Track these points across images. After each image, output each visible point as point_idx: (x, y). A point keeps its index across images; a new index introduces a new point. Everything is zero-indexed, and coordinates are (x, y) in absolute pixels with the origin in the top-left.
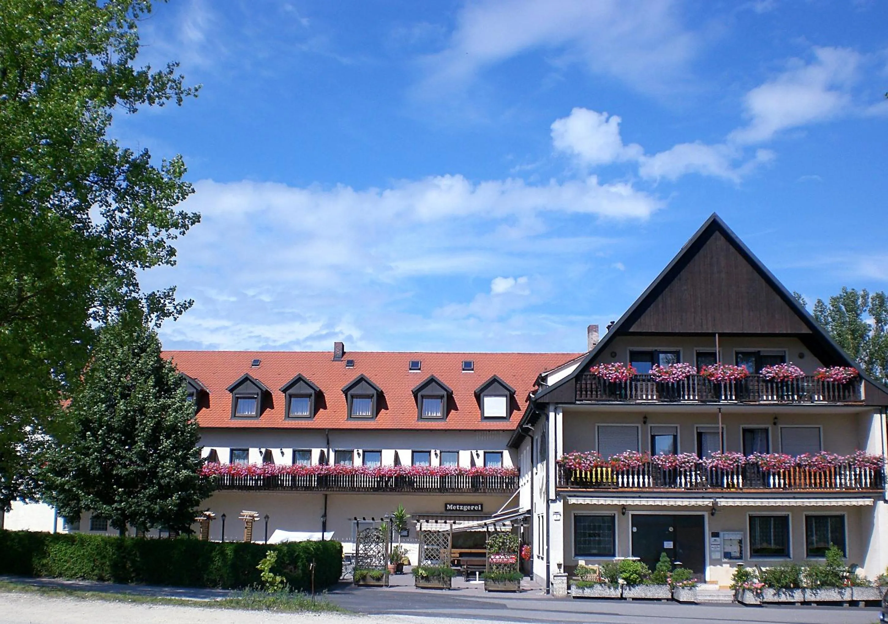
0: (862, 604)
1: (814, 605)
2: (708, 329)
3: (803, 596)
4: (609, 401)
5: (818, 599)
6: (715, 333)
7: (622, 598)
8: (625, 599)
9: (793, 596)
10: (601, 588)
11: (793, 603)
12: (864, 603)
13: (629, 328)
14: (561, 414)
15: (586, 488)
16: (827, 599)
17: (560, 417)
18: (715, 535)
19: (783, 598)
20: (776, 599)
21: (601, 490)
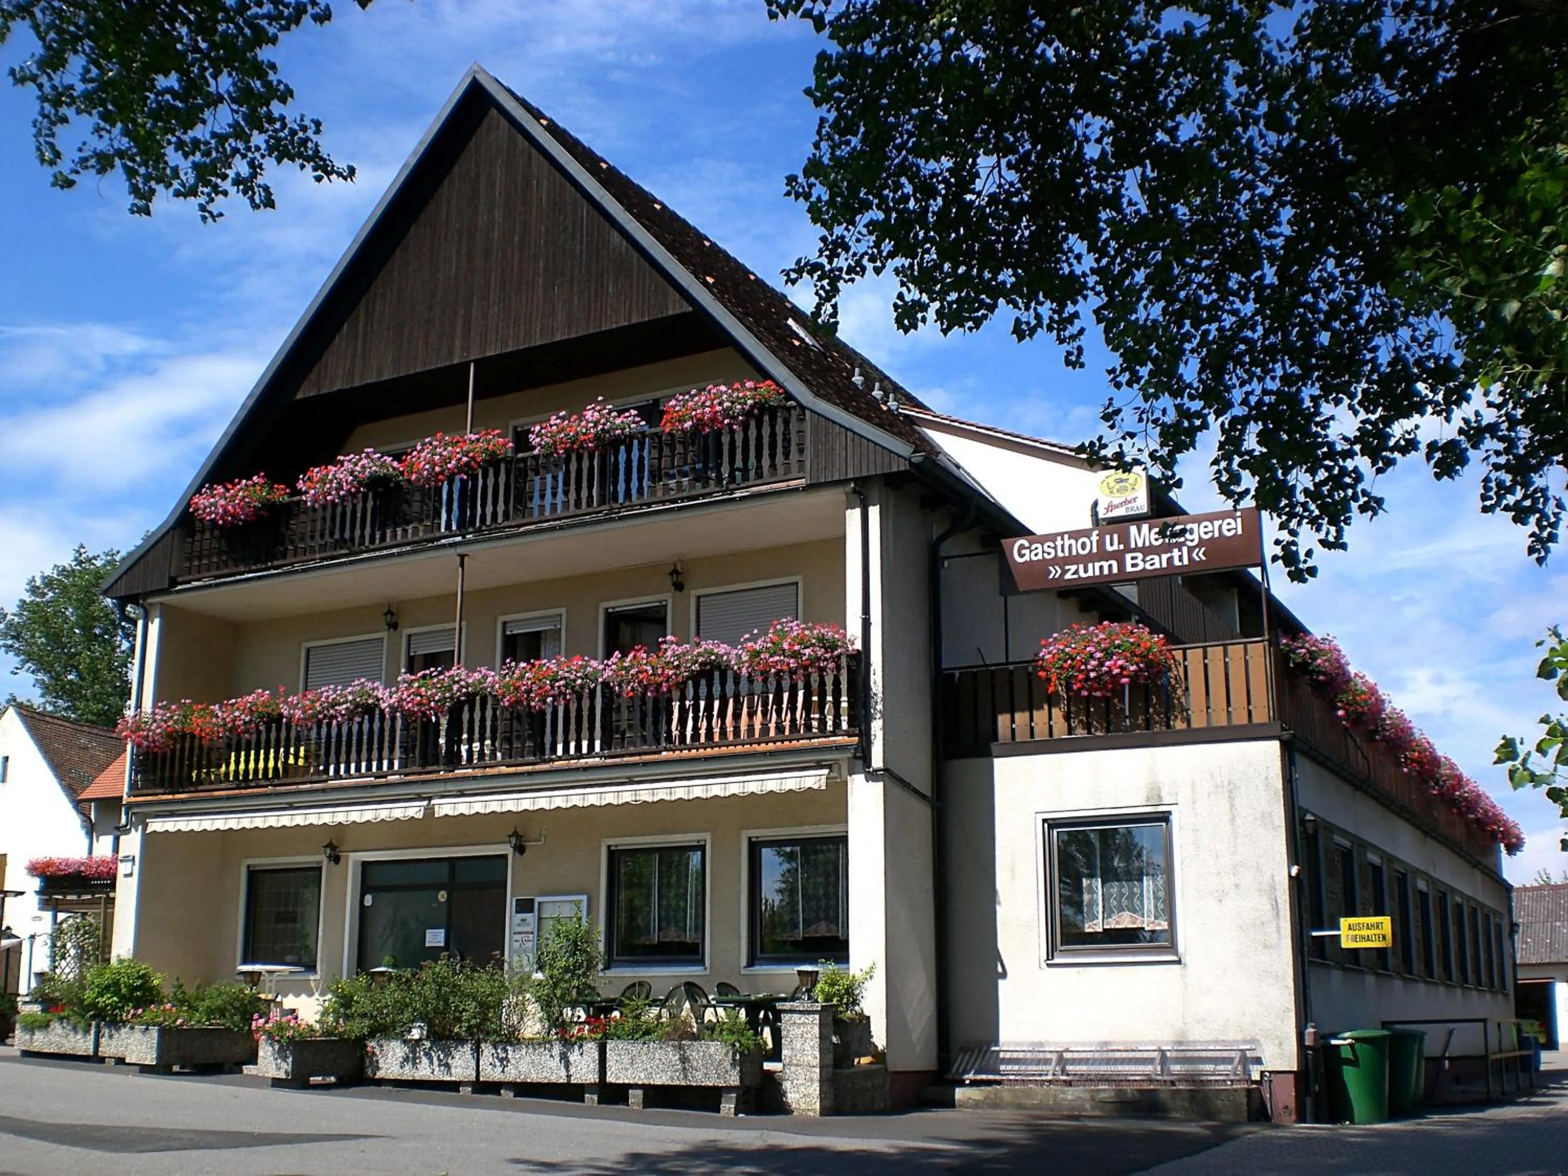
0: (636, 1096)
1: (507, 1094)
2: (451, 355)
3: (473, 1064)
4: (234, 575)
5: (511, 1074)
6: (468, 364)
7: (96, 1059)
8: (102, 1060)
9: (448, 1066)
10: (60, 1031)
11: (454, 1086)
12: (640, 1093)
13: (296, 394)
14: (157, 621)
15: (173, 794)
16: (535, 1077)
17: (154, 628)
18: (525, 906)
19: (425, 1071)
20: (408, 1073)
21: (201, 794)
